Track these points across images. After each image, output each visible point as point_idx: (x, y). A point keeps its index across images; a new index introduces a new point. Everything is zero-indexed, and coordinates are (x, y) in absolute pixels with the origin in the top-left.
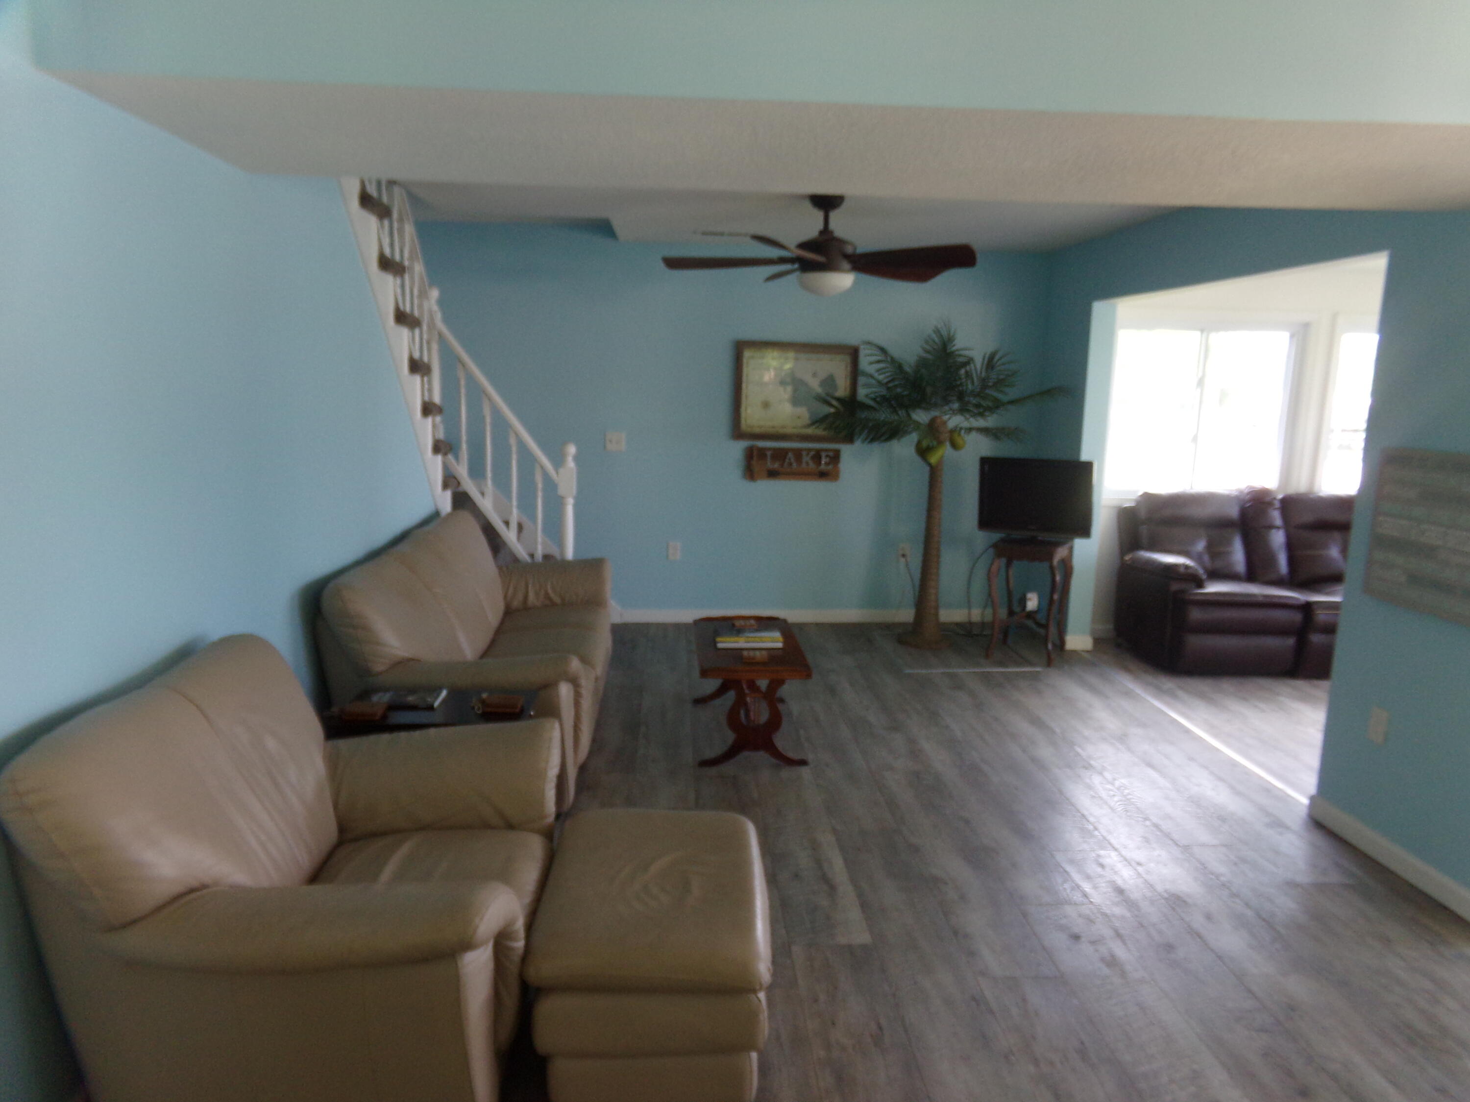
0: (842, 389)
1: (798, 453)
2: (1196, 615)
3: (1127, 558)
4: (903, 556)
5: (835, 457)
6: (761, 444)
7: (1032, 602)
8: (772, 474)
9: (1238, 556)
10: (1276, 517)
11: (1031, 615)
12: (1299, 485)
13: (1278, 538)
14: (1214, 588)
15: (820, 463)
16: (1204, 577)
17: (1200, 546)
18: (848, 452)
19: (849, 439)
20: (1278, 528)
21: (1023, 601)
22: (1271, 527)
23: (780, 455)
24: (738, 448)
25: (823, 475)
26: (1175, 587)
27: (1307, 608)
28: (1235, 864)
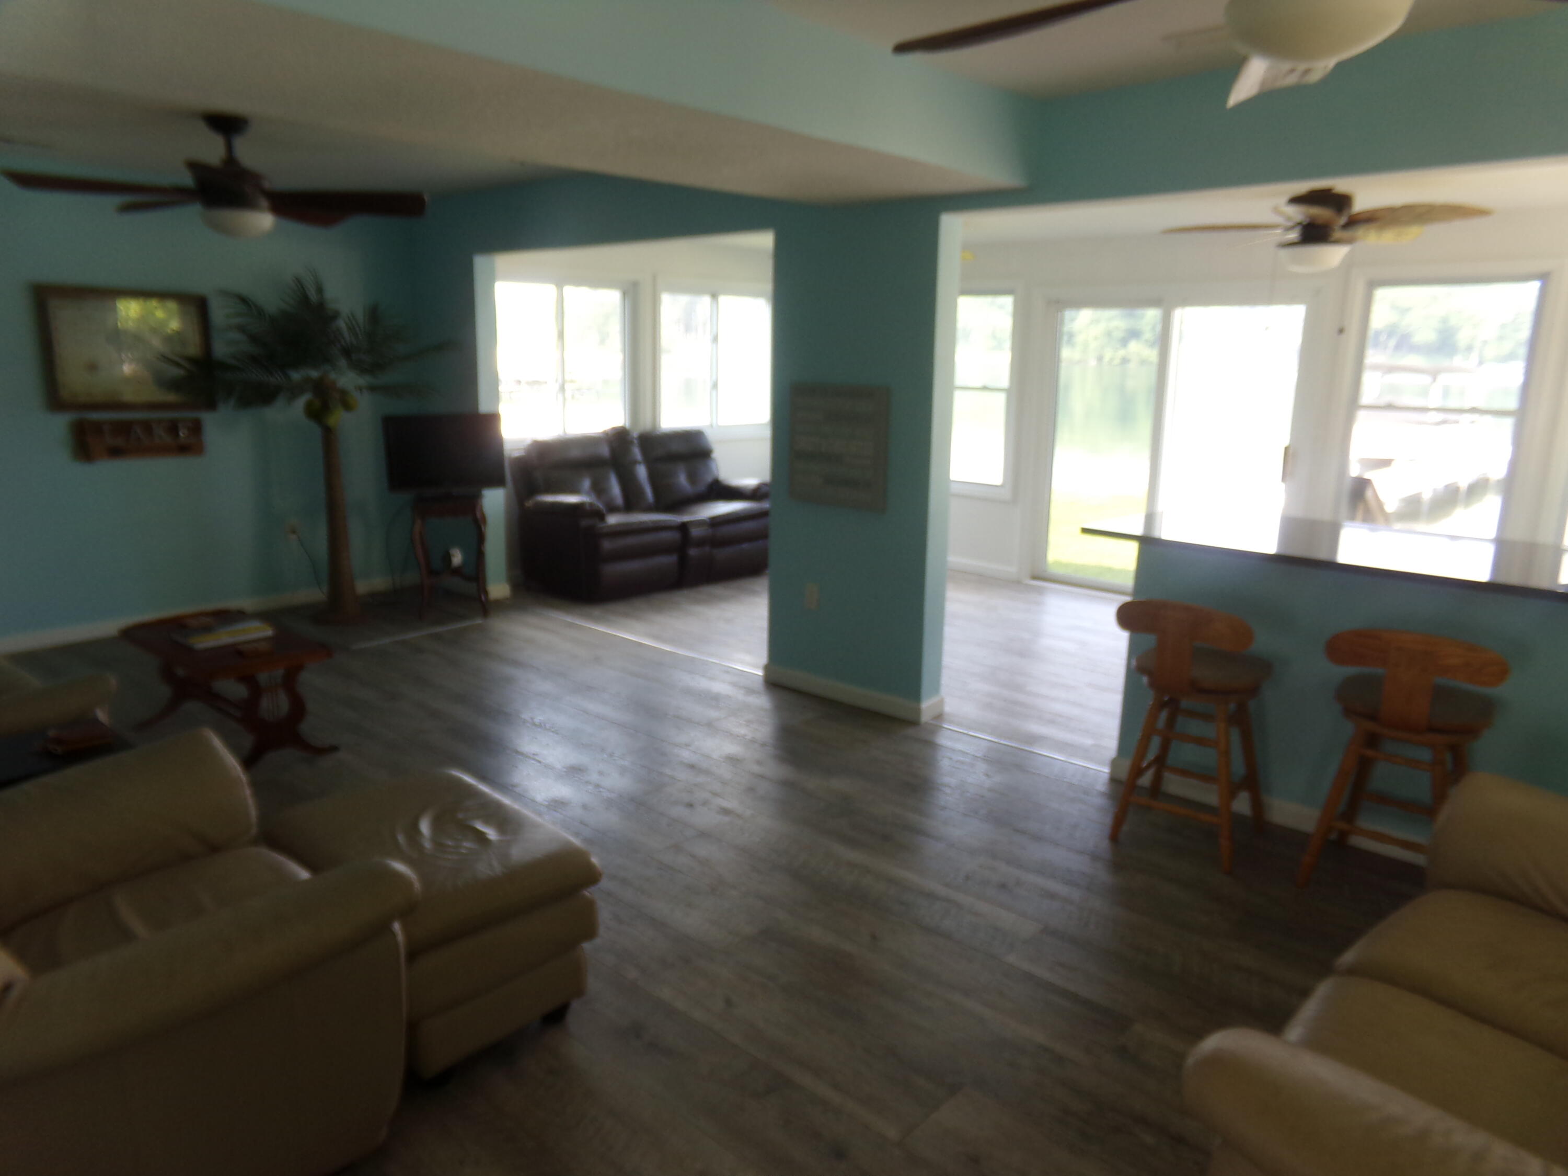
0: (194, 348)
1: (147, 426)
2: (607, 545)
3: (529, 503)
4: (294, 532)
5: (196, 428)
6: (95, 416)
7: (457, 558)
8: (115, 452)
9: (615, 490)
10: (637, 453)
11: (457, 571)
12: (645, 425)
13: (642, 472)
14: (613, 520)
15: (177, 435)
16: (604, 511)
17: (586, 483)
18: (212, 422)
19: (211, 405)
20: (640, 463)
21: (447, 558)
22: (635, 462)
23: (124, 428)
24: (60, 423)
25: (184, 449)
26: (584, 523)
27: (684, 528)
28: (748, 726)
